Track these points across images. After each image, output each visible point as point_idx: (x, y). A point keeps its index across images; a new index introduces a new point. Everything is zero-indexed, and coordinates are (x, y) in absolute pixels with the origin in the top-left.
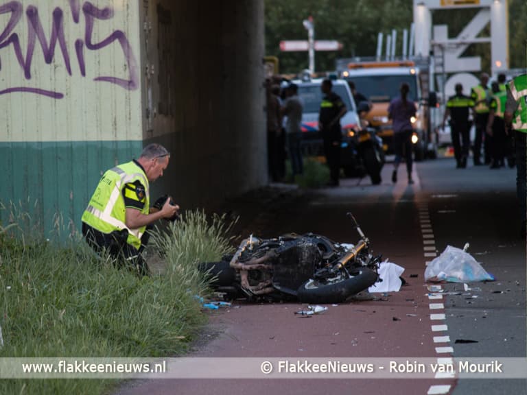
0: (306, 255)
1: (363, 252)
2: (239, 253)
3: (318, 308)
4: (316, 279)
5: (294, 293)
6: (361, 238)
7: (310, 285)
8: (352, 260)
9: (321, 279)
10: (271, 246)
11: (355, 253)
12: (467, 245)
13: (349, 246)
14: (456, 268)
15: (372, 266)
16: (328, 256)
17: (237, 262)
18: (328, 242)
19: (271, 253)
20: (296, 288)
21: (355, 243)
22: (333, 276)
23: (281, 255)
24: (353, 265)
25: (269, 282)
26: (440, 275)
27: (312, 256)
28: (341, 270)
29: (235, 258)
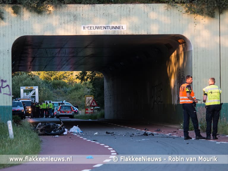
0: (51, 126)
1: (62, 126)
2: (38, 126)
3: (57, 136)
4: (54, 131)
5: (50, 134)
6: (62, 123)
7: (53, 132)
8: (60, 127)
9: (55, 131)
10: (44, 125)
11: (61, 126)
12: (78, 126)
13: (59, 125)
14: (76, 130)
15: (64, 128)
16: (56, 127)
17: (38, 127)
18: (55, 124)
19: (45, 126)
20: (50, 133)
21: (60, 125)
22: (57, 130)
23: (47, 126)
24: (61, 128)
25: (44, 131)
26: (73, 131)
27: (53, 127)
28: (59, 129)
29: (37, 127)
